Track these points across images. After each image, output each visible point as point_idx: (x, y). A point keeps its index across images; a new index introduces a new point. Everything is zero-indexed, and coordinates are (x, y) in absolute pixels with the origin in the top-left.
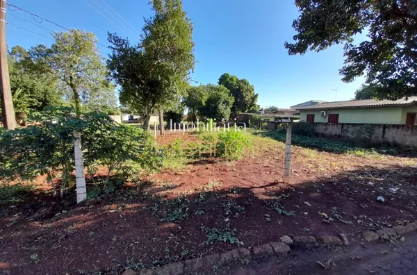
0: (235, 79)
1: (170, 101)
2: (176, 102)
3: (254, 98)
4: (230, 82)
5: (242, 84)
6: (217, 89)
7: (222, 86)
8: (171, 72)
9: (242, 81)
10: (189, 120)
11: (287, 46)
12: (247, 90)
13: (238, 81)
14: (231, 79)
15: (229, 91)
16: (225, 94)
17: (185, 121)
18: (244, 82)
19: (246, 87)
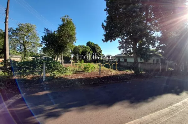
0: (93, 44)
1: (67, 53)
2: (69, 53)
3: (101, 52)
4: (91, 45)
5: (96, 46)
6: (85, 47)
7: (88, 47)
8: (67, 43)
9: (96, 45)
10: (73, 60)
11: (103, 40)
12: (98, 49)
13: (94, 45)
14: (92, 44)
15: (90, 48)
16: (89, 50)
17: (72, 60)
18: (97, 45)
19: (97, 47)
